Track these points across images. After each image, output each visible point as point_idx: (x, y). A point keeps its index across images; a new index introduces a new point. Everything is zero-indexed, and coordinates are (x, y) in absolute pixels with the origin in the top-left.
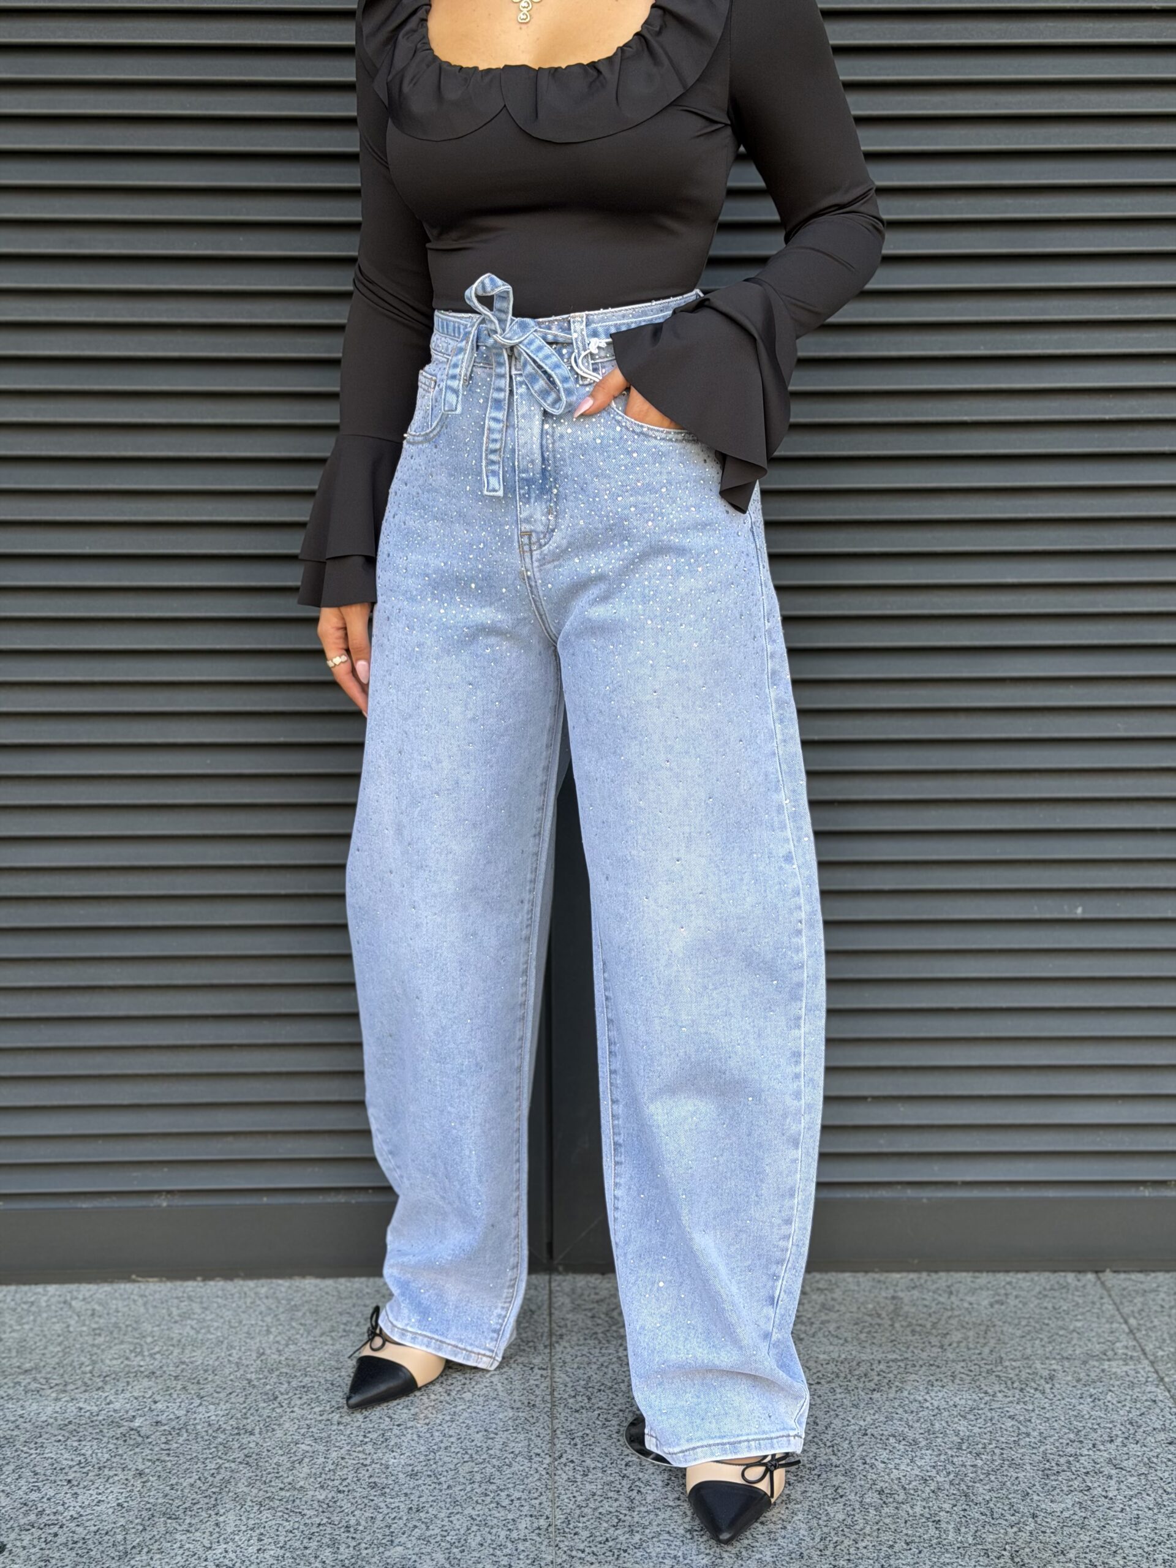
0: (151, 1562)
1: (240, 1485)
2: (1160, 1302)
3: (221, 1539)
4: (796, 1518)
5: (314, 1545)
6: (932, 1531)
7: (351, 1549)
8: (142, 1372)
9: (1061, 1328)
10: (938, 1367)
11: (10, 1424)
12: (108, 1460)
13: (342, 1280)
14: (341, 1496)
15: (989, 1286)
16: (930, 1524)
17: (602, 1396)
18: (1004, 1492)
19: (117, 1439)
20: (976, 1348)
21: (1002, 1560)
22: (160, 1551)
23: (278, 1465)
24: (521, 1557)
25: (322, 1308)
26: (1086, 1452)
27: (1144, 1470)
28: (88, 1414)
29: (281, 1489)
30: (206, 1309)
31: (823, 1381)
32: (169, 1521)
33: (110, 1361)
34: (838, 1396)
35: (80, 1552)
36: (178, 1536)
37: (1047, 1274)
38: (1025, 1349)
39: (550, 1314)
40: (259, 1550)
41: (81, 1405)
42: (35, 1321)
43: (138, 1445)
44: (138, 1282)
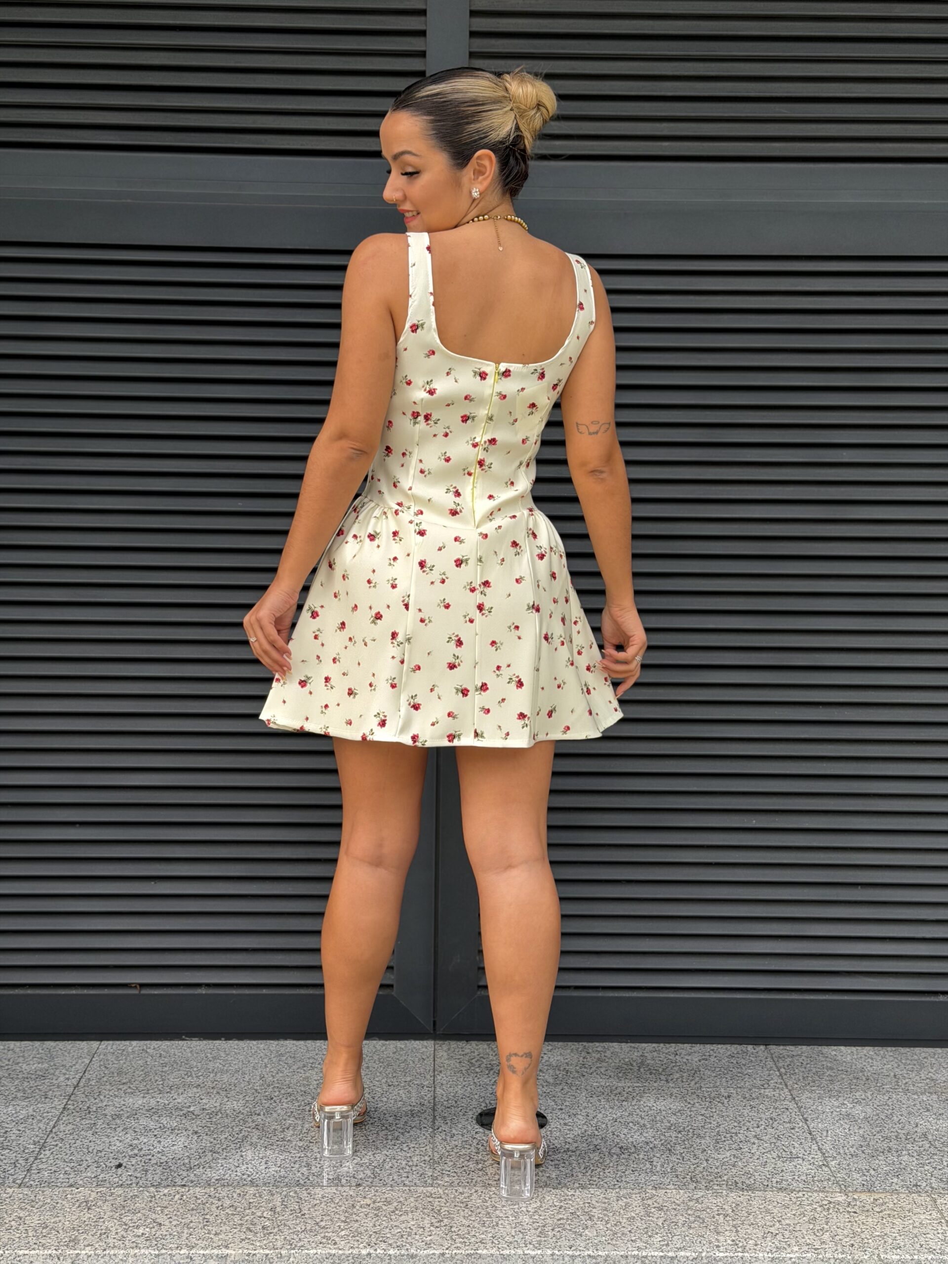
0: (206, 1173)
1: (253, 1138)
2: (801, 1061)
3: (244, 1163)
4: (571, 1158)
5: (297, 1166)
6: (648, 1166)
7: (318, 1168)
8: (192, 1085)
9: (739, 1073)
10: (663, 1090)
11: (118, 1109)
12: (176, 1126)
13: (309, 1042)
14: (311, 1144)
15: (700, 1051)
16: (647, 1163)
17: (464, 1101)
18: (692, 1149)
19: (181, 1116)
20: (687, 1081)
21: (685, 1180)
22: (210, 1167)
23: (275, 1130)
24: (414, 1173)
25: (298, 1055)
26: (741, 1132)
27: (774, 1141)
28: (163, 1104)
29: (277, 1141)
30: (228, 1055)
31: (594, 1096)
32: (214, 1154)
33: (172, 1079)
34: (602, 1103)
35: (165, 1167)
36: (219, 1161)
37: (736, 1046)
38: (716, 1082)
39: (434, 1060)
40: (266, 1168)
41: (158, 1100)
42: (126, 1059)
43: (193, 1119)
44: (186, 1040)
